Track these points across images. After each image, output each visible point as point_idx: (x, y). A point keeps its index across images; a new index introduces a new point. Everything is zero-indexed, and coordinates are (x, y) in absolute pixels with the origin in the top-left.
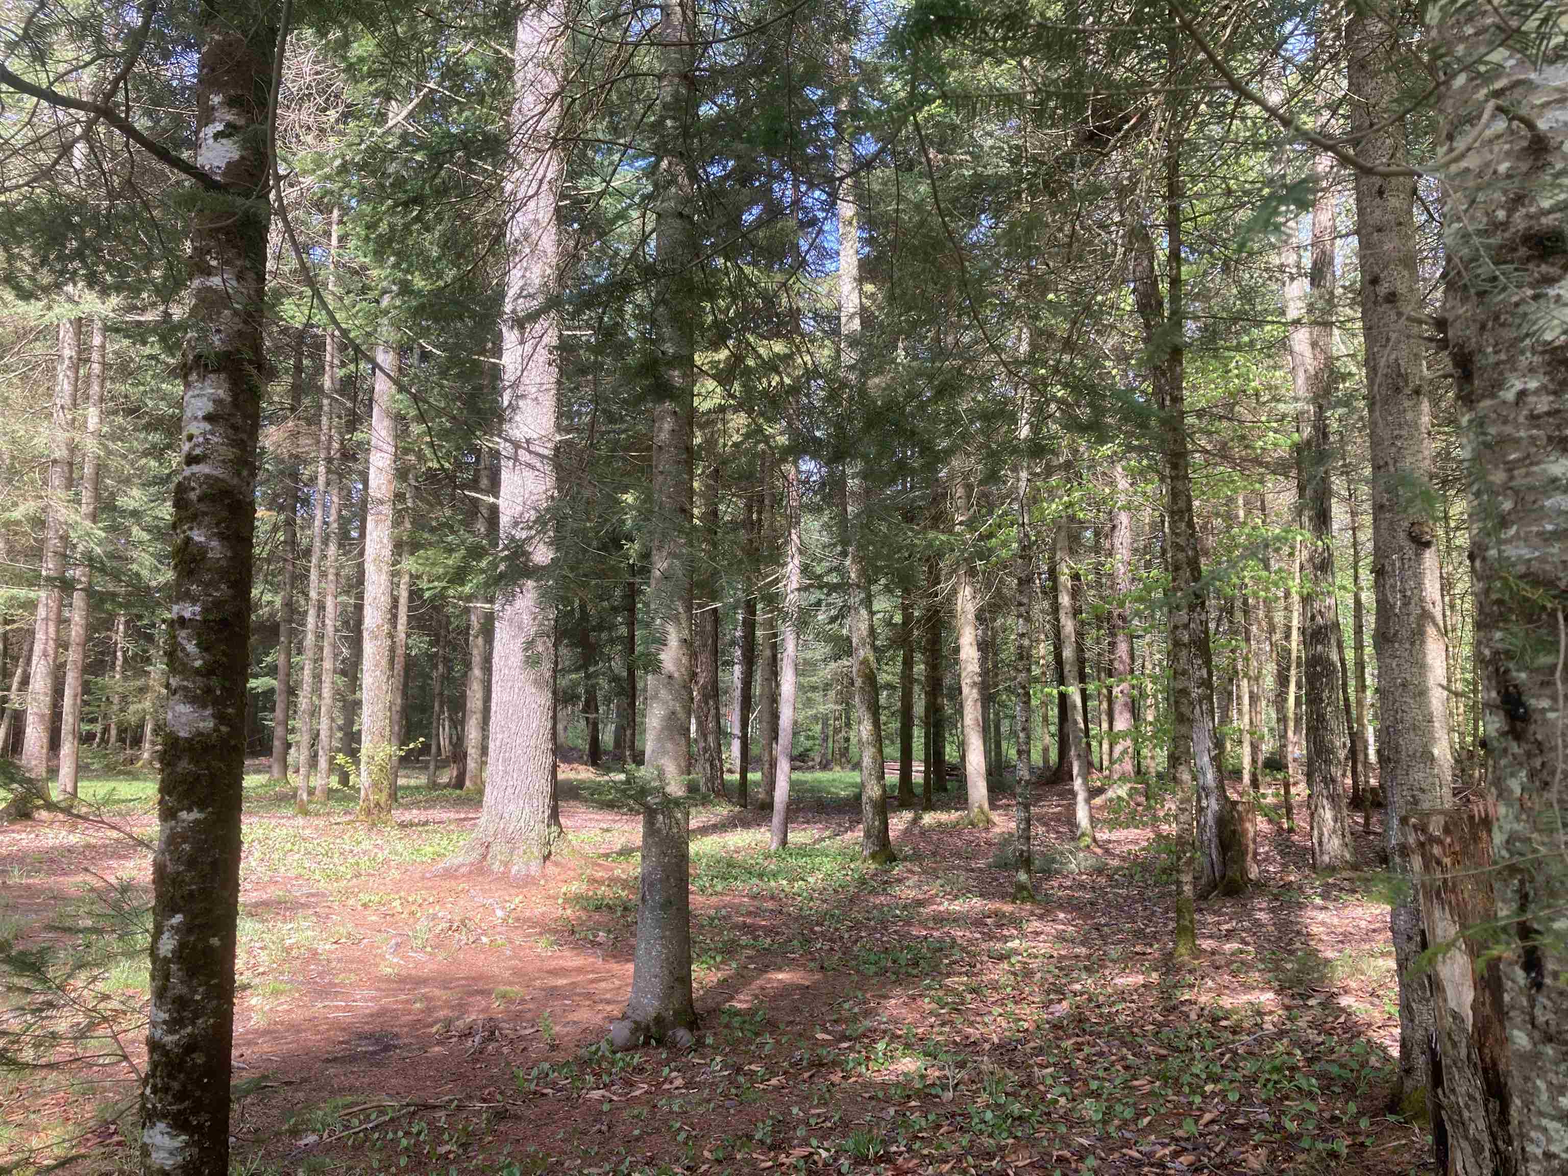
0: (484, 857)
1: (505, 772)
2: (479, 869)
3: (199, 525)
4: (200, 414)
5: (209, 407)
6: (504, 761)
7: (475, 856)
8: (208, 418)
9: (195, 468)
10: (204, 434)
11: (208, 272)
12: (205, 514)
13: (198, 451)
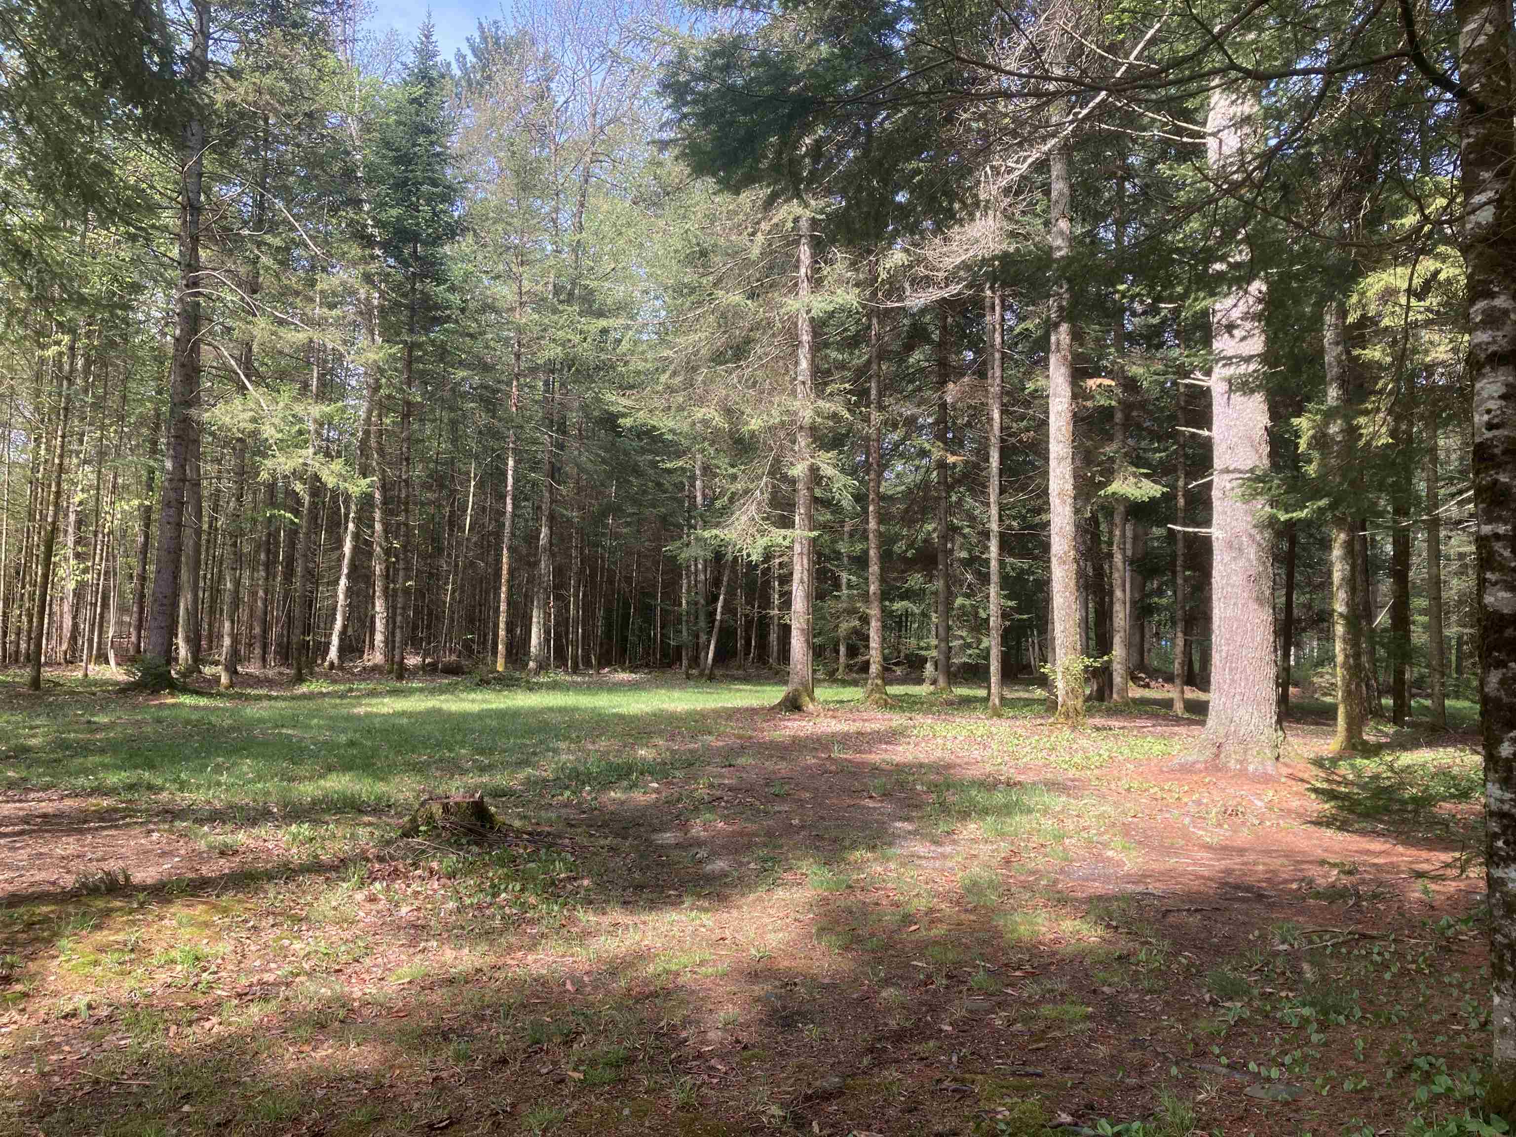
0: (1217, 756)
1: (1233, 680)
2: (1215, 766)
3: (1504, 471)
4: (1496, 395)
5: (1503, 390)
6: (1231, 670)
7: (1208, 753)
8: (1502, 397)
9: (1496, 432)
10: (1501, 408)
11: (1492, 295)
12: (1507, 463)
13: (1496, 421)
